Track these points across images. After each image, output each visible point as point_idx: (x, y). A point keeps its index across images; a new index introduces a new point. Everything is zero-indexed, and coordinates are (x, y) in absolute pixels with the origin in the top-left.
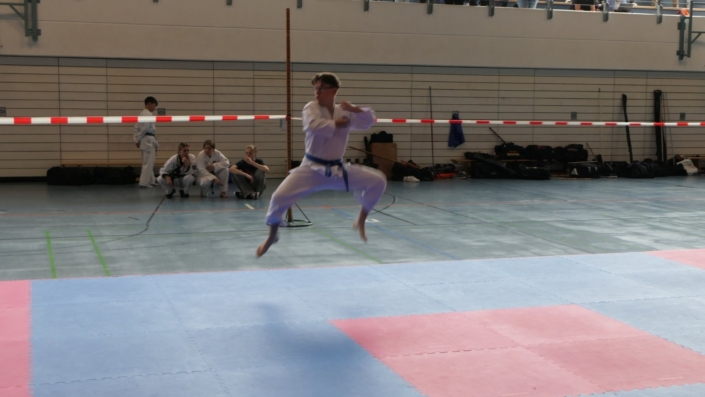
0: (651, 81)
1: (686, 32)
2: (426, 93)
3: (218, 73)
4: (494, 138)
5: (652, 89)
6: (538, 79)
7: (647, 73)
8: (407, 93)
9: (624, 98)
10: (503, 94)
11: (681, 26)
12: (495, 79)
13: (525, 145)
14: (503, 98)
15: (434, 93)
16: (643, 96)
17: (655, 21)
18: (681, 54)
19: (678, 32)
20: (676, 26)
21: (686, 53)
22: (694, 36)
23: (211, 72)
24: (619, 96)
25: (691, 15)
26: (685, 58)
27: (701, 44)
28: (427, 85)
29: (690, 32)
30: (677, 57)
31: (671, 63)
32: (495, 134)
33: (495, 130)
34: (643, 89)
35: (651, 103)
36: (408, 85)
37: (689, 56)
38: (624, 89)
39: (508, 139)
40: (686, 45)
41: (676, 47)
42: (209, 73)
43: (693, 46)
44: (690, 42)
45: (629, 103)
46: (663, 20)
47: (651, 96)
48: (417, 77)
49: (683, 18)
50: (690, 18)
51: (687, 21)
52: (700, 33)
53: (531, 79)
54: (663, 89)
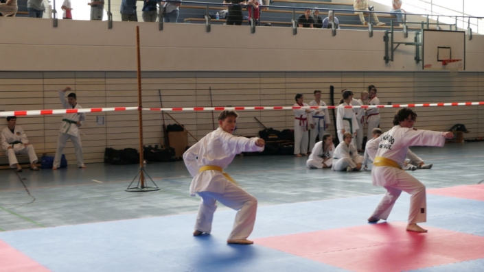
0: (367, 79)
1: (390, 42)
2: (207, 92)
3: (46, 81)
4: (257, 125)
5: (367, 85)
6: (288, 80)
7: (364, 74)
8: (193, 92)
10: (263, 92)
11: (386, 38)
12: (257, 80)
13: (281, 130)
14: (264, 94)
15: (213, 92)
17: (368, 35)
18: (387, 59)
19: (384, 43)
20: (382, 39)
21: (390, 58)
22: (395, 45)
23: (41, 80)
25: (393, 30)
26: (390, 62)
27: (400, 51)
28: (207, 87)
29: (392, 43)
30: (384, 61)
31: (380, 66)
32: (259, 122)
33: (259, 119)
34: (361, 85)
36: (193, 87)
37: (392, 60)
38: (349, 86)
39: (268, 126)
40: (390, 52)
41: (383, 54)
42: (40, 81)
43: (395, 53)
44: (393, 50)
46: (374, 34)
48: (200, 80)
49: (387, 33)
50: (392, 33)
51: (390, 35)
52: (399, 43)
53: (283, 80)
54: (375, 85)
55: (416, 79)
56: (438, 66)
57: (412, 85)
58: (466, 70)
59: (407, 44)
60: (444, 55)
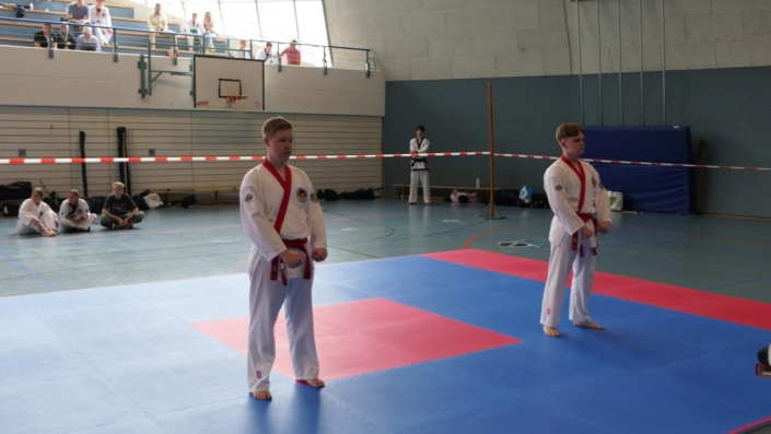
0: (112, 118)
1: (146, 71)
5: (115, 126)
7: (108, 111)
9: (82, 135)
11: (141, 65)
16: (105, 133)
17: (112, 59)
18: (144, 92)
19: (139, 71)
20: (136, 66)
21: (148, 91)
22: (154, 75)
24: (78, 133)
25: (150, 54)
26: (147, 96)
27: (163, 82)
29: (150, 71)
30: (139, 95)
31: (134, 101)
34: (105, 126)
35: (114, 139)
37: (150, 94)
38: (82, 127)
40: (147, 83)
41: (139, 86)
43: (153, 84)
44: (151, 81)
45: (87, 140)
46: (119, 58)
47: (114, 133)
49: (142, 58)
50: (149, 58)
51: (146, 60)
52: (161, 72)
54: (127, 127)
55: (194, 120)
56: (221, 105)
57: (189, 127)
58: (266, 110)
59: (173, 73)
60: (231, 89)
